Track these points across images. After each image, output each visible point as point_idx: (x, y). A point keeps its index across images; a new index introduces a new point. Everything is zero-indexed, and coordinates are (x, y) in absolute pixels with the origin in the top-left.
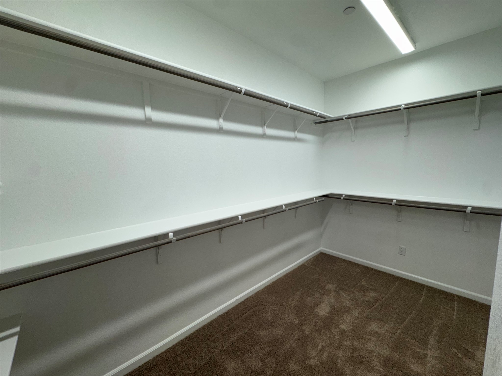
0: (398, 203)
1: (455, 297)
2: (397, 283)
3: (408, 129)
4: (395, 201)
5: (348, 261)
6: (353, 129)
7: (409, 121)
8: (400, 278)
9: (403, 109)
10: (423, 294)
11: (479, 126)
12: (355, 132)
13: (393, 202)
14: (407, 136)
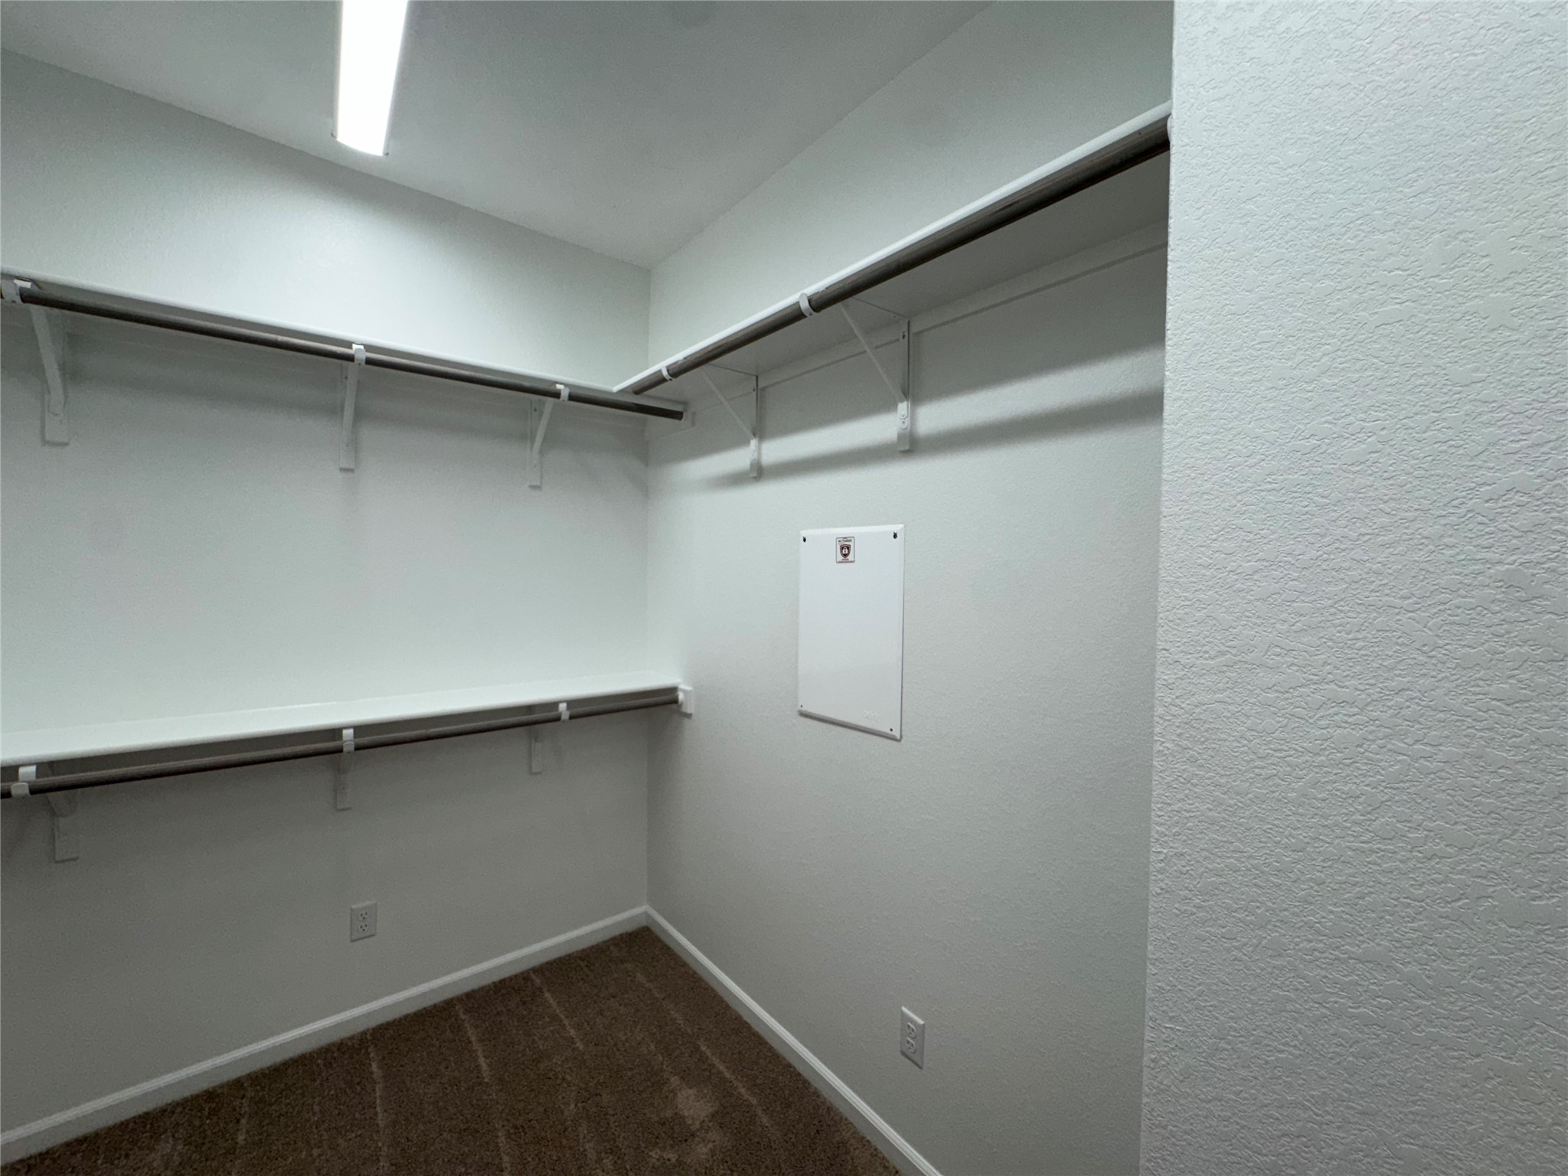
0: (365, 740)
1: (533, 977)
2: (374, 1067)
3: (354, 446)
4: (348, 734)
5: (68, 1144)
6: (53, 372)
7: (359, 415)
8: (369, 1037)
9: (363, 363)
10: (473, 1039)
11: (541, 478)
12: (66, 397)
13: (340, 737)
14: (351, 470)
